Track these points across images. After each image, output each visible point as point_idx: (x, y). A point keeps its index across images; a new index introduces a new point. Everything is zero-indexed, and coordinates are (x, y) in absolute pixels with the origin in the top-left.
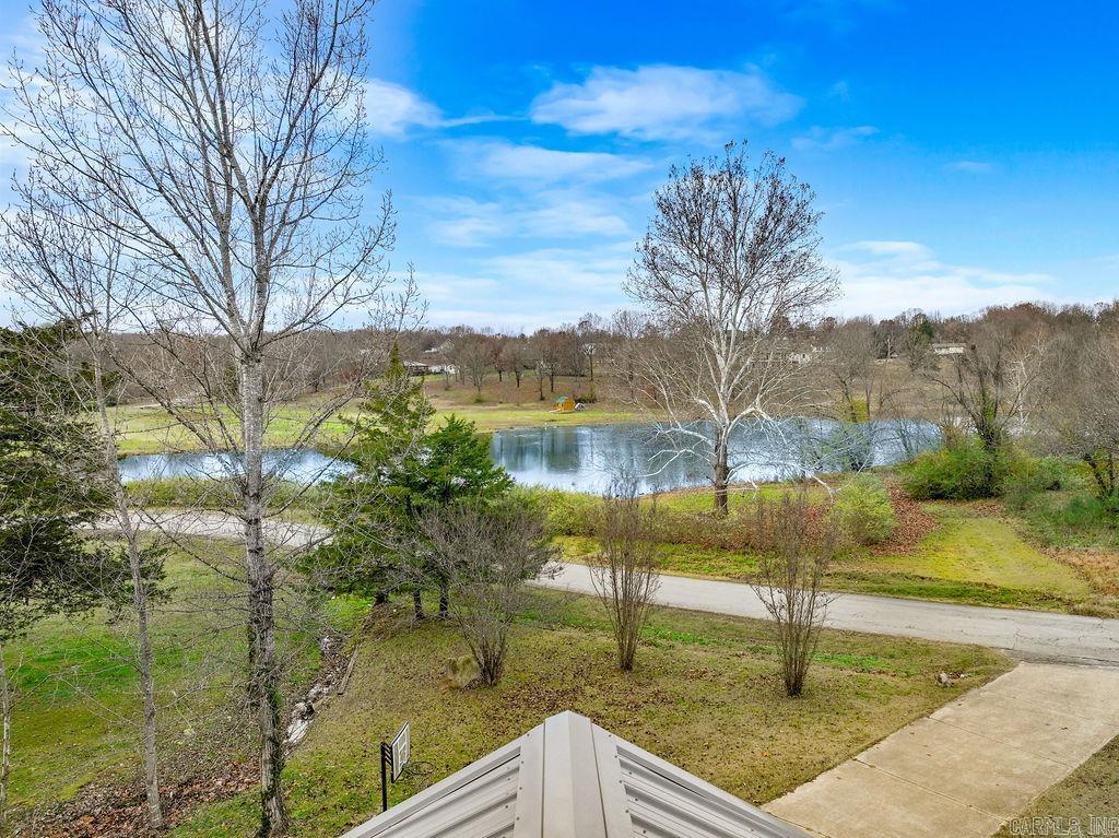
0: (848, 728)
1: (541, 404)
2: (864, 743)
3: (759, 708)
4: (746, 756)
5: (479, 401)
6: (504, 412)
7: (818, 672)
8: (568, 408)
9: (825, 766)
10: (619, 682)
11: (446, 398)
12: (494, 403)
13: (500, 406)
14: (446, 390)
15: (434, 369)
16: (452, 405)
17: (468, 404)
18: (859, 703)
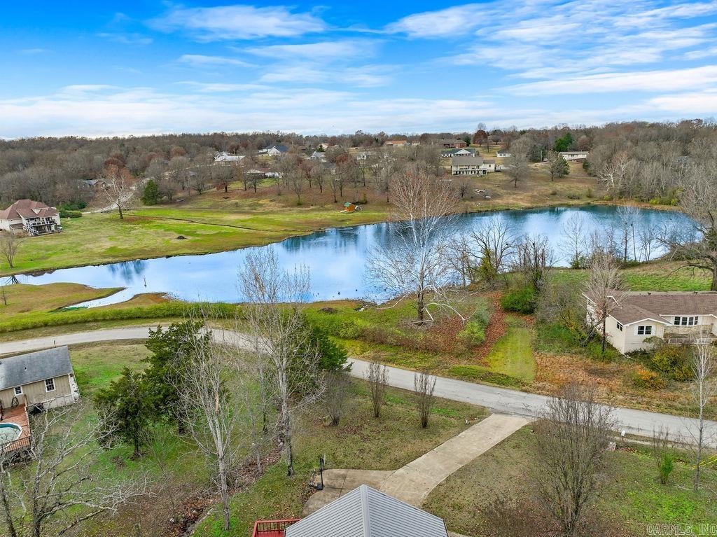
0: (435, 439)
1: (335, 205)
2: (437, 444)
3: (413, 432)
4: (406, 450)
5: (299, 204)
6: (315, 213)
7: (433, 417)
8: (351, 209)
9: (425, 452)
10: (374, 422)
11: (280, 202)
12: (308, 205)
13: (311, 207)
14: (279, 195)
15: (269, 174)
16: (283, 207)
17: (292, 206)
18: (441, 430)
